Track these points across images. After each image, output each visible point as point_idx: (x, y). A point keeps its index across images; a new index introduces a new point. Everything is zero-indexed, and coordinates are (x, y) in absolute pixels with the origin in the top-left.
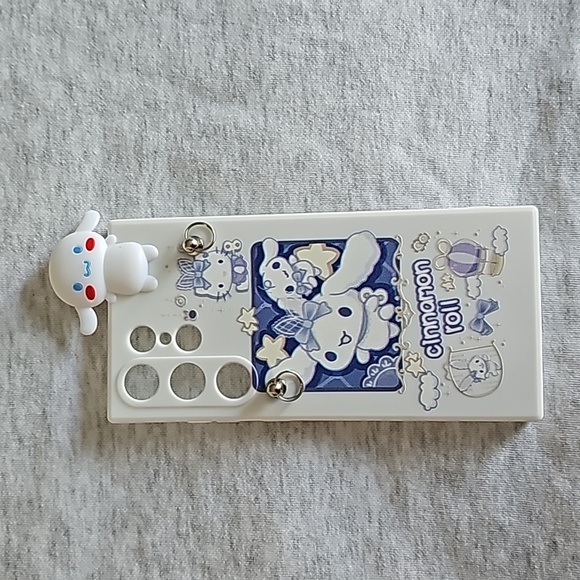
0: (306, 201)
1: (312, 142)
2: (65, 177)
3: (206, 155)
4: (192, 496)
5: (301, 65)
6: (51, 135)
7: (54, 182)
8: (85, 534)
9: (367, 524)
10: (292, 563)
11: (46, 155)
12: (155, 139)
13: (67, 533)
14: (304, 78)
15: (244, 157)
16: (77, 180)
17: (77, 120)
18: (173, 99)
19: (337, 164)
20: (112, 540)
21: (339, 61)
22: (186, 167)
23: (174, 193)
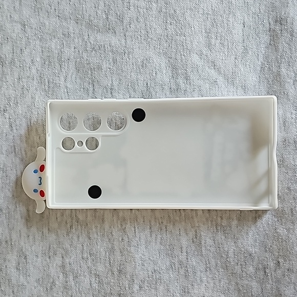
0: (147, 84)
1: (151, 53)
2: (22, 73)
3: (95, 60)
4: (90, 238)
5: (144, 12)
6: (15, 52)
7: (16, 76)
8: (35, 258)
9: (180, 253)
10: (141, 273)
11: (12, 62)
12: (68, 52)
13: (25, 258)
14: (145, 19)
15: (115, 61)
16: (28, 75)
17: (28, 43)
18: (77, 31)
19: (163, 65)
20: (48, 261)
21: (164, 10)
22: (84, 67)
23: (79, 81)
